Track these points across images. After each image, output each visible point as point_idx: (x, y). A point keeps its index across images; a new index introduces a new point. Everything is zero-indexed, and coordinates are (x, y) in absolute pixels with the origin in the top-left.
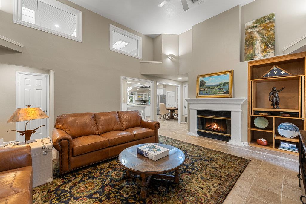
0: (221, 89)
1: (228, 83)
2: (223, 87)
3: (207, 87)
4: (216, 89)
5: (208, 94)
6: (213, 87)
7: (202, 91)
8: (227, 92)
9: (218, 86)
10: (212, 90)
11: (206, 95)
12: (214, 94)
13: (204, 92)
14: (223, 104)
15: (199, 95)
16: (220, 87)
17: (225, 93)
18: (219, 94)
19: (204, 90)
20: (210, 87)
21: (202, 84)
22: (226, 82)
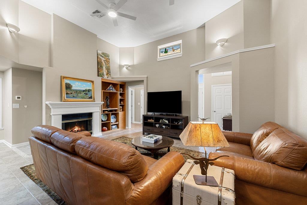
0: (86, 94)
1: (91, 90)
2: (88, 93)
3: (74, 90)
4: (83, 94)
5: (76, 98)
6: (80, 92)
7: (69, 94)
8: (91, 98)
9: (84, 91)
10: (79, 95)
11: (73, 99)
12: (81, 98)
13: (70, 95)
14: (89, 107)
15: (66, 99)
16: (86, 93)
17: (89, 98)
18: (85, 98)
19: (71, 93)
20: (77, 91)
21: (68, 87)
22: (90, 89)
